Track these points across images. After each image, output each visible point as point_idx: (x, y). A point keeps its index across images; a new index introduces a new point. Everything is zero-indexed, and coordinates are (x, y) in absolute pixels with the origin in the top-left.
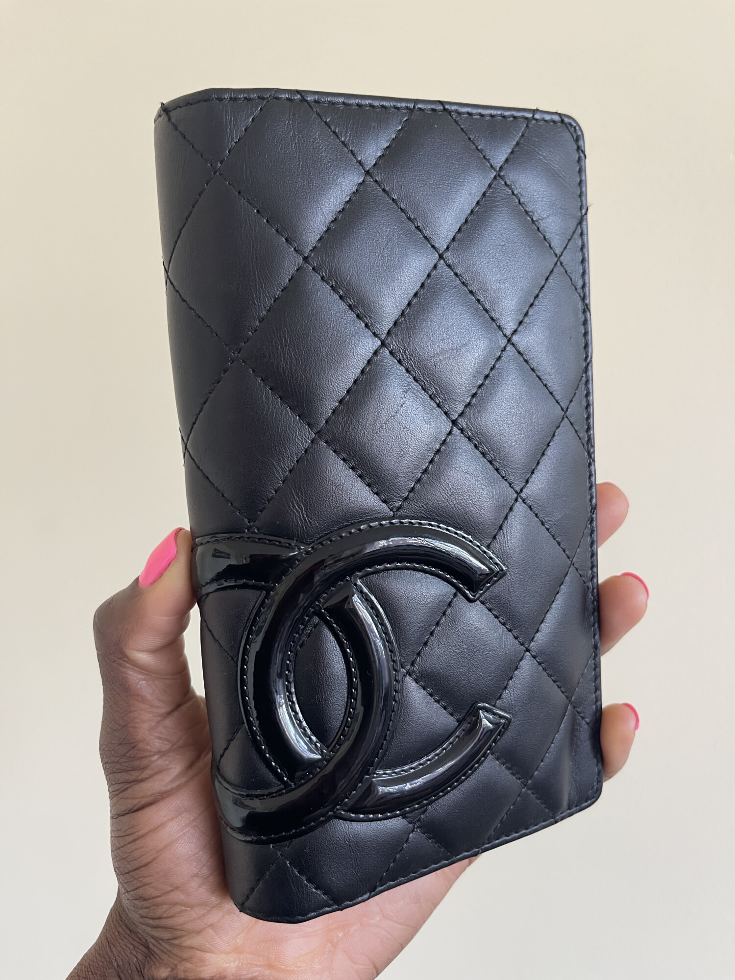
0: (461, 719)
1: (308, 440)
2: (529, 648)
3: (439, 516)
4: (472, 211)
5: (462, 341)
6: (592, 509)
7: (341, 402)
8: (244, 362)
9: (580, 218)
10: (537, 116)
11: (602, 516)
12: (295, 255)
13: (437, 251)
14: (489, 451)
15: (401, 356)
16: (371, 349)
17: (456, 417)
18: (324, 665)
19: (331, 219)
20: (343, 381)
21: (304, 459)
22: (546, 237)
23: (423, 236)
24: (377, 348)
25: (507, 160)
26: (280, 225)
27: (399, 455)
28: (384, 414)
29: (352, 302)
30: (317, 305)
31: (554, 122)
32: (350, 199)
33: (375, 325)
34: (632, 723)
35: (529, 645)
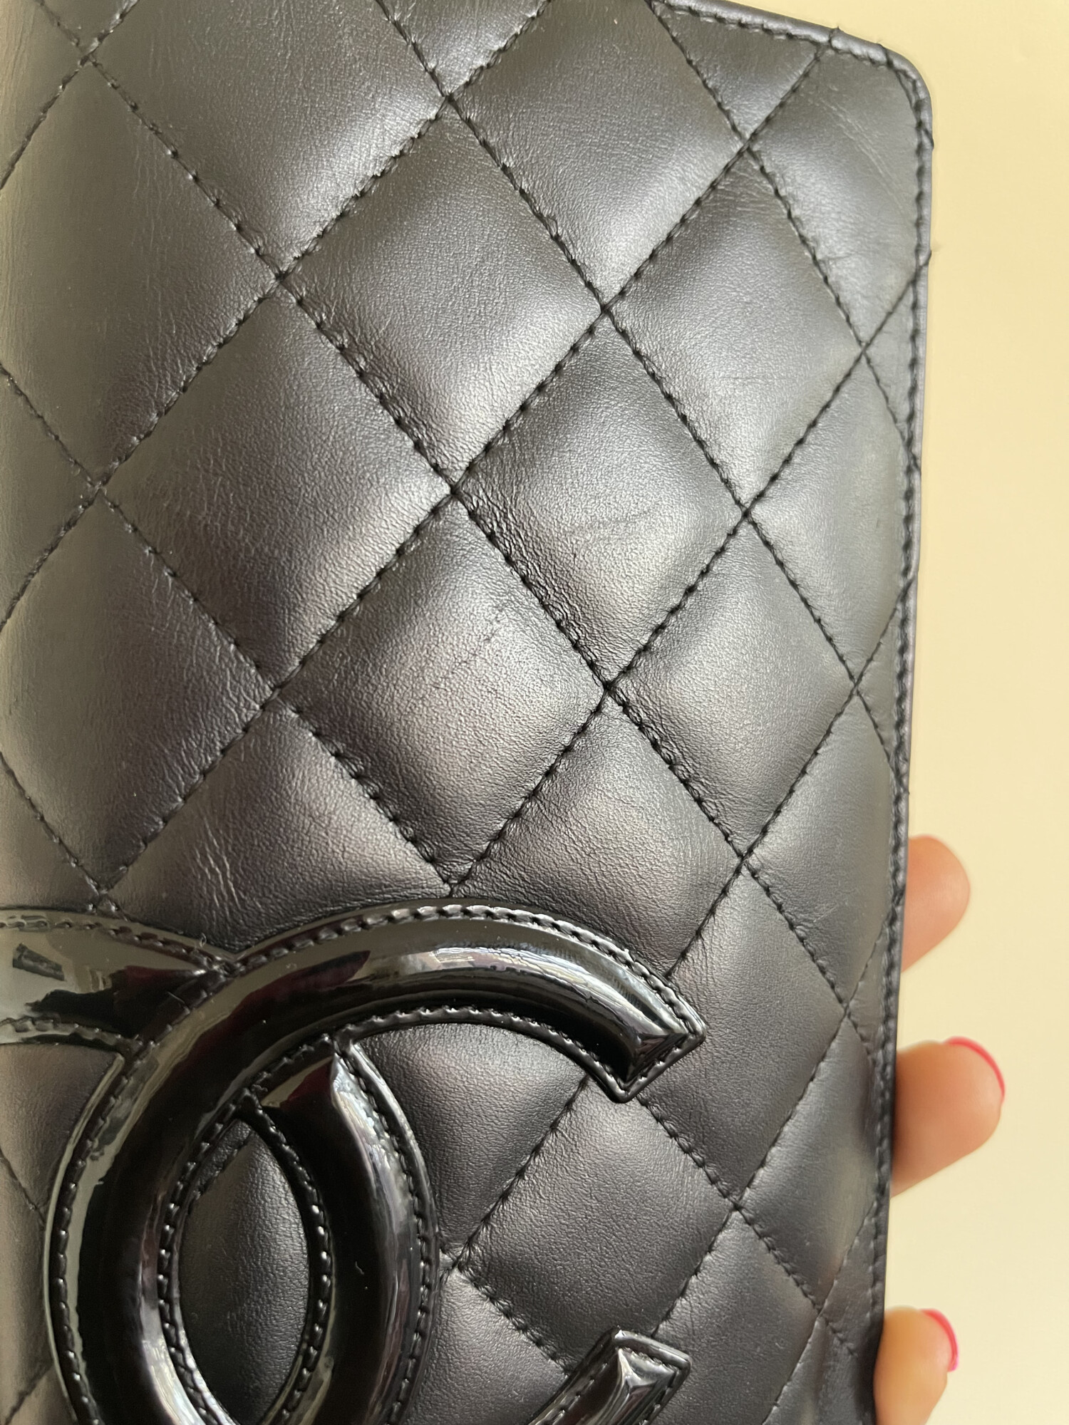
0: (575, 1367)
1: (253, 703)
2: (741, 1203)
3: (557, 902)
4: (683, 220)
5: (640, 504)
6: (895, 896)
7: (341, 617)
8: (115, 507)
9: (914, 271)
10: (837, 43)
11: (913, 910)
12: (258, 263)
13: (598, 298)
14: (684, 759)
15: (495, 524)
16: (424, 500)
17: (615, 675)
18: (252, 1240)
19: (352, 191)
20: (350, 571)
21: (239, 748)
22: (841, 300)
23: (568, 259)
24: (438, 500)
25: (768, 120)
26: (226, 191)
27: (472, 755)
28: (444, 656)
29: (386, 387)
30: (299, 386)
31: (872, 61)
32: (401, 152)
33: (438, 447)
34: (944, 1357)
35: (741, 1198)
